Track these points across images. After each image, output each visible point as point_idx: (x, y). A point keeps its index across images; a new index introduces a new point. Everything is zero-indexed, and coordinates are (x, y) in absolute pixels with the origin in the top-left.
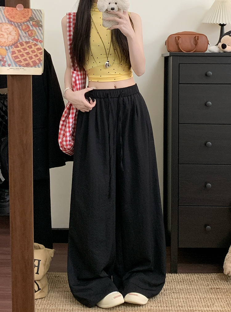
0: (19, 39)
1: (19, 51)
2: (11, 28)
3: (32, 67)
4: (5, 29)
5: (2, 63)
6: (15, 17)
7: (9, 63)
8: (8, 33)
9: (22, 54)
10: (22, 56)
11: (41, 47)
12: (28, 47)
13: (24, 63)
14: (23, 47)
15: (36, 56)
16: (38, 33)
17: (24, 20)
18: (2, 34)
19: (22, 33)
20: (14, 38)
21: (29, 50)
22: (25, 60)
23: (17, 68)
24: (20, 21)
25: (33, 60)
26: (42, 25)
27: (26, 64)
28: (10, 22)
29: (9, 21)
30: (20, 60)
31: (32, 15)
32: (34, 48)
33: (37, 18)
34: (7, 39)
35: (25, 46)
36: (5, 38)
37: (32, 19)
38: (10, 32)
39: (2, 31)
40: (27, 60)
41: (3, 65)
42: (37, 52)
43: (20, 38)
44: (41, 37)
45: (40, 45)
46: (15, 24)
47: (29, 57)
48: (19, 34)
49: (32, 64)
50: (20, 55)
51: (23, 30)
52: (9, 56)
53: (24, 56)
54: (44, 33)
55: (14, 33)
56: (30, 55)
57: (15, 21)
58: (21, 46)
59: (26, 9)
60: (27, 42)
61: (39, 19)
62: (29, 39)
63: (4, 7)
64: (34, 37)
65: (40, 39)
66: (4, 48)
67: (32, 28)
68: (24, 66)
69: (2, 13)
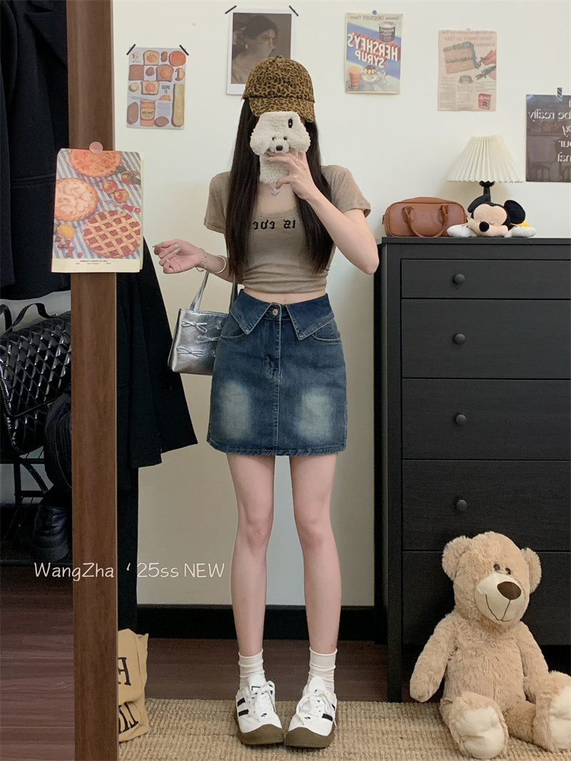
0: (97, 207)
1: (98, 229)
2: (82, 187)
3: (121, 257)
4: (71, 190)
5: (66, 251)
6: (91, 168)
7: (80, 250)
8: (78, 196)
9: (104, 234)
10: (104, 237)
11: (138, 221)
12: (114, 220)
13: (106, 250)
14: (105, 221)
15: (129, 237)
16: (133, 194)
17: (106, 171)
18: (66, 199)
19: (104, 197)
20: (89, 205)
21: (116, 227)
22: (110, 245)
23: (93, 259)
24: (99, 174)
25: (122, 245)
26: (140, 181)
27: (111, 252)
28: (82, 177)
29: (78, 174)
30: (100, 246)
31: (121, 162)
32: (124, 223)
33: (130, 169)
34: (76, 207)
35: (109, 219)
36: (71, 206)
37: (120, 169)
38: (81, 195)
39: (65, 193)
40: (113, 246)
41: (69, 256)
42: (131, 231)
43: (99, 205)
44: (137, 202)
45: (135, 218)
46: (90, 180)
47: (116, 240)
48: (98, 197)
49: (121, 252)
50: (100, 236)
51: (105, 190)
52: (78, 239)
53: (107, 238)
55: (87, 196)
56: (118, 237)
57: (90, 174)
58: (102, 220)
59: (108, 152)
60: (112, 213)
61: (134, 170)
62: (116, 206)
63: (70, 150)
64: (125, 202)
65: (136, 206)
66: (70, 223)
67: (122, 186)
68: (106, 257)
69: (65, 160)
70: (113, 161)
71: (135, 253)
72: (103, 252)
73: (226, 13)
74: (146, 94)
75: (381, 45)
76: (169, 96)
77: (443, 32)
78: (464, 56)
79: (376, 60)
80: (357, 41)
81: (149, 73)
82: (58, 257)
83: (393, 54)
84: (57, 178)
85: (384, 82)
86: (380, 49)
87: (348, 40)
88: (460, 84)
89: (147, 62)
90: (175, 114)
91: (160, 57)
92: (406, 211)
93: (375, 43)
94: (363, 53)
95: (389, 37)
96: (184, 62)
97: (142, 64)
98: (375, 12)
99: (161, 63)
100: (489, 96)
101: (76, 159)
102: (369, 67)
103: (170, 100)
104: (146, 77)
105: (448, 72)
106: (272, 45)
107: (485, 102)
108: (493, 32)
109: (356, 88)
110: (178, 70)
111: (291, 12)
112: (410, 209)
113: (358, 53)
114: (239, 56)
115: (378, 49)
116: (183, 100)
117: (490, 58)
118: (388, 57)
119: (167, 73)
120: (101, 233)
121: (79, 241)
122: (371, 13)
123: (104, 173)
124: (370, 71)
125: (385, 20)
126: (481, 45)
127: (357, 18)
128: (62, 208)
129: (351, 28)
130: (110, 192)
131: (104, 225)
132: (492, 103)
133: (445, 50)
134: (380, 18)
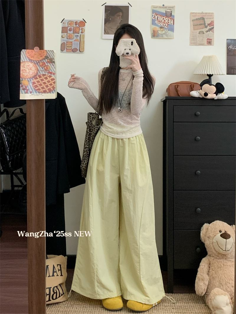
0: (37, 73)
1: (38, 82)
2: (31, 65)
3: (48, 93)
4: (27, 66)
5: (26, 91)
6: (34, 57)
7: (31, 90)
8: (29, 69)
10: (41, 85)
11: (54, 78)
12: (45, 78)
13: (42, 90)
14: (41, 79)
15: (51, 85)
16: (52, 67)
17: (41, 58)
18: (25, 70)
19: (40, 69)
20: (34, 72)
21: (45, 81)
22: (43, 88)
23: (36, 94)
24: (38, 59)
25: (48, 88)
26: (54, 62)
27: (43, 91)
28: (31, 61)
29: (29, 60)
30: (39, 89)
31: (47, 55)
32: (49, 79)
33: (50, 57)
35: (43, 78)
36: (27, 73)
37: (47, 57)
38: (31, 68)
39: (24, 67)
40: (44, 88)
41: (26, 93)
42: (52, 82)
43: (38, 72)
44: (54, 70)
45: (53, 77)
46: (34, 63)
47: (46, 86)
48: (38, 69)
49: (48, 91)
50: (39, 84)
51: (41, 66)
53: (42, 85)
54: (56, 67)
55: (33, 68)
56: (46, 85)
57: (34, 59)
58: (40, 78)
59: (42, 50)
60: (44, 75)
61: (52, 57)
62: (45, 72)
63: (26, 50)
64: (49, 71)
65: (53, 72)
66: (26, 80)
67: (47, 64)
68: (42, 93)
69: (24, 54)
70: (43, 54)
71: (54, 91)
72: (40, 91)
73: (102, 6)
74: (69, 39)
75: (166, 19)
76: (78, 40)
77: (192, 13)
78: (200, 23)
79: (164, 25)
80: (156, 17)
81: (70, 30)
82: (22, 93)
83: (171, 22)
84: (21, 61)
85: (167, 34)
86: (166, 20)
87: (152, 17)
88: (199, 35)
89: (69, 26)
90: (80, 47)
91: (75, 24)
92: (176, 86)
93: (163, 18)
94: (159, 22)
95: (169, 15)
96: (84, 25)
97: (67, 26)
98: (163, 5)
99: (75, 26)
100: (211, 39)
101: (28, 54)
102: (161, 28)
103: (78, 41)
104: (69, 32)
105: (194, 29)
106: (121, 19)
107: (210, 42)
108: (212, 13)
109: (156, 36)
110: (82, 29)
111: (129, 5)
112: (178, 86)
113: (156, 22)
114: (107, 23)
115: (165, 20)
116: (84, 41)
117: (212, 24)
118: (169, 24)
119: (77, 30)
121: (30, 86)
122: (162, 5)
123: (40, 59)
124: (161, 29)
125: (168, 8)
126: (208, 18)
127: (156, 7)
128: (23, 74)
129: (153, 11)
130: (42, 67)
132: (212, 42)
133: (193, 21)
134: (166, 7)
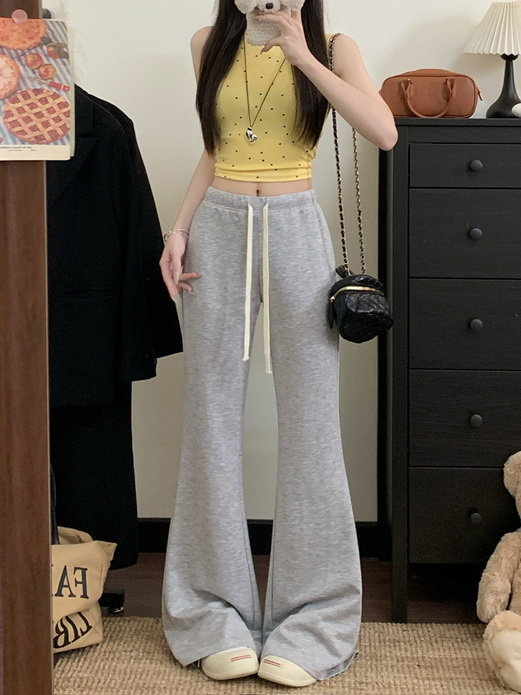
0: (18, 84)
1: (21, 110)
2: (1, 61)
3: (48, 143)
9: (28, 116)
10: (28, 120)
11: (68, 101)
12: (40, 100)
13: (31, 135)
14: (29, 101)
15: (58, 119)
16: (61, 71)
17: (30, 43)
19: (27, 72)
20: (10, 82)
21: (42, 108)
22: (34, 129)
23: (15, 146)
24: (21, 46)
25: (50, 129)
26: (68, 55)
27: (36, 138)
31: (46, 33)
32: (52, 103)
33: (56, 40)
35: (34, 99)
37: (46, 41)
38: (1, 71)
40: (38, 130)
42: (59, 112)
43: (21, 83)
44: (66, 79)
45: (64, 97)
46: (10, 53)
47: (42, 123)
48: (20, 73)
49: (48, 137)
50: (23, 118)
51: (29, 65)
53: (32, 121)
55: (8, 72)
56: (44, 119)
57: (11, 46)
59: (33, 20)
62: (41, 84)
64: (52, 79)
65: (65, 83)
68: (31, 143)
70: (36, 31)
71: (64, 138)
72: (27, 137)
120: (25, 115)
123: (27, 45)
130: (34, 67)
131: (28, 105)
